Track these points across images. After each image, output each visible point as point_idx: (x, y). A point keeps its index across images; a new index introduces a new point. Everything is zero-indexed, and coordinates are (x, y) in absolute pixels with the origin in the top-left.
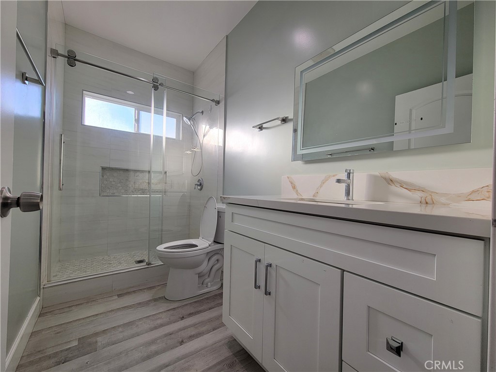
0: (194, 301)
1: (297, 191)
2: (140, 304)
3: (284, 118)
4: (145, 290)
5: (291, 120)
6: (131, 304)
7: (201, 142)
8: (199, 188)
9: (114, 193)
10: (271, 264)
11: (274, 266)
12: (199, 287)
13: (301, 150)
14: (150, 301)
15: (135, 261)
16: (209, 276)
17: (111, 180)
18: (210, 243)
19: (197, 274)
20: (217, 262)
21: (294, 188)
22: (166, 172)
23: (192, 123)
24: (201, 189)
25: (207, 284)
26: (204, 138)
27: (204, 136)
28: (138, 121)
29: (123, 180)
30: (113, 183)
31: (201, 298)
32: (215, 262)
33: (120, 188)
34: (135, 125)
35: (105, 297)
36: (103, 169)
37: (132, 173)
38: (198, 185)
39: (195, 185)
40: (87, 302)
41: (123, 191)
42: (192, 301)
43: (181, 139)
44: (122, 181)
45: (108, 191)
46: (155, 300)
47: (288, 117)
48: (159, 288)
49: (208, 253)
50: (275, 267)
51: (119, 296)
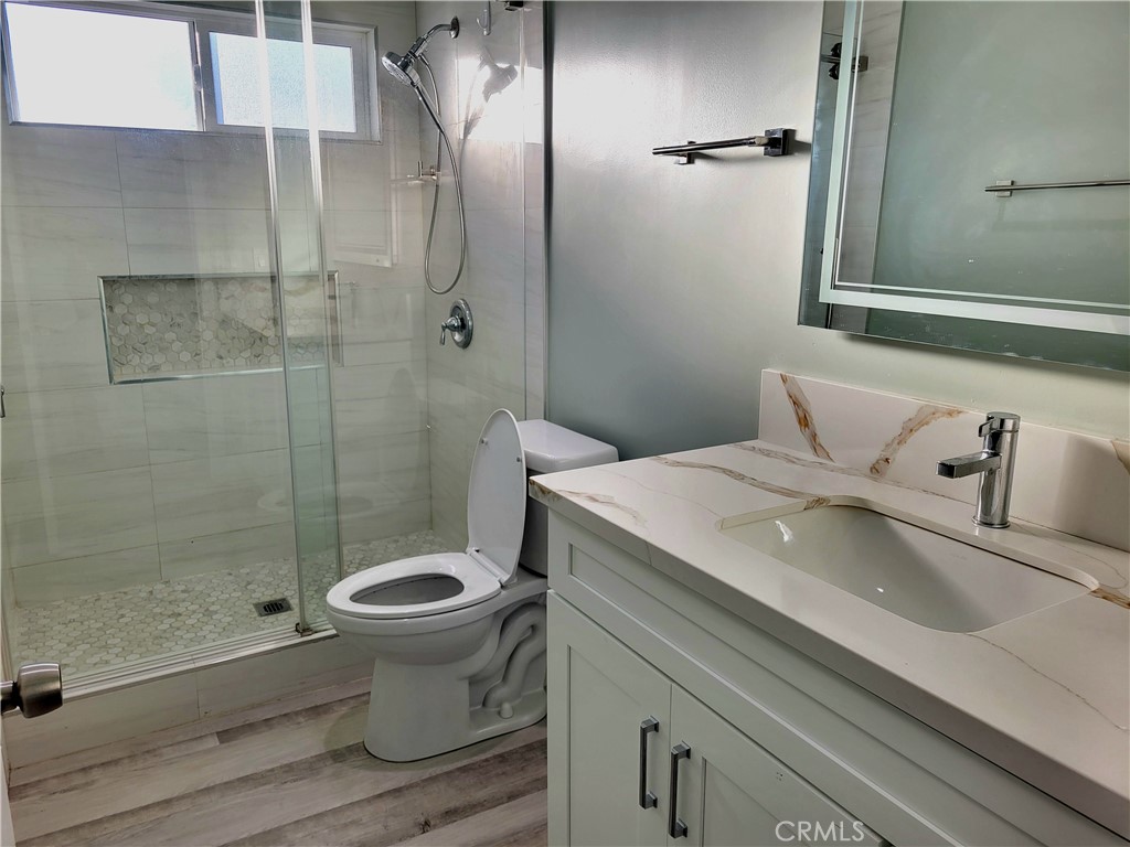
0: (460, 764)
1: (814, 436)
2: (289, 768)
3: (779, 135)
4: (301, 719)
5: (804, 147)
6: (264, 768)
7: (456, 155)
8: (457, 337)
9: (155, 368)
10: (688, 752)
11: (696, 756)
12: (473, 715)
13: (835, 287)
14: (320, 758)
15: (256, 606)
16: (505, 678)
17: (141, 318)
18: (505, 578)
19: (465, 678)
20: (530, 632)
21: (804, 421)
22: (331, 277)
23: (416, 78)
24: (466, 344)
25: (500, 705)
26: (469, 137)
27: (467, 130)
28: (205, 73)
29: (181, 315)
30: (149, 330)
31: (483, 757)
32: (524, 634)
33: (177, 346)
34: (198, 95)
35: (180, 738)
36: (109, 282)
37: (207, 287)
38: (453, 328)
39: (444, 328)
40: (132, 757)
41: (185, 356)
42: (451, 767)
43: (377, 135)
44: (178, 320)
45: (136, 360)
46: (336, 756)
47: (793, 131)
48: (344, 710)
49: (496, 613)
50: (700, 762)
51: (225, 736)
